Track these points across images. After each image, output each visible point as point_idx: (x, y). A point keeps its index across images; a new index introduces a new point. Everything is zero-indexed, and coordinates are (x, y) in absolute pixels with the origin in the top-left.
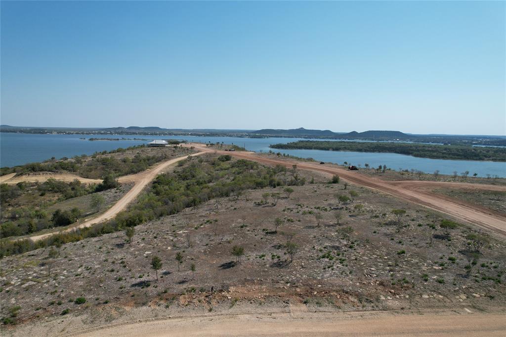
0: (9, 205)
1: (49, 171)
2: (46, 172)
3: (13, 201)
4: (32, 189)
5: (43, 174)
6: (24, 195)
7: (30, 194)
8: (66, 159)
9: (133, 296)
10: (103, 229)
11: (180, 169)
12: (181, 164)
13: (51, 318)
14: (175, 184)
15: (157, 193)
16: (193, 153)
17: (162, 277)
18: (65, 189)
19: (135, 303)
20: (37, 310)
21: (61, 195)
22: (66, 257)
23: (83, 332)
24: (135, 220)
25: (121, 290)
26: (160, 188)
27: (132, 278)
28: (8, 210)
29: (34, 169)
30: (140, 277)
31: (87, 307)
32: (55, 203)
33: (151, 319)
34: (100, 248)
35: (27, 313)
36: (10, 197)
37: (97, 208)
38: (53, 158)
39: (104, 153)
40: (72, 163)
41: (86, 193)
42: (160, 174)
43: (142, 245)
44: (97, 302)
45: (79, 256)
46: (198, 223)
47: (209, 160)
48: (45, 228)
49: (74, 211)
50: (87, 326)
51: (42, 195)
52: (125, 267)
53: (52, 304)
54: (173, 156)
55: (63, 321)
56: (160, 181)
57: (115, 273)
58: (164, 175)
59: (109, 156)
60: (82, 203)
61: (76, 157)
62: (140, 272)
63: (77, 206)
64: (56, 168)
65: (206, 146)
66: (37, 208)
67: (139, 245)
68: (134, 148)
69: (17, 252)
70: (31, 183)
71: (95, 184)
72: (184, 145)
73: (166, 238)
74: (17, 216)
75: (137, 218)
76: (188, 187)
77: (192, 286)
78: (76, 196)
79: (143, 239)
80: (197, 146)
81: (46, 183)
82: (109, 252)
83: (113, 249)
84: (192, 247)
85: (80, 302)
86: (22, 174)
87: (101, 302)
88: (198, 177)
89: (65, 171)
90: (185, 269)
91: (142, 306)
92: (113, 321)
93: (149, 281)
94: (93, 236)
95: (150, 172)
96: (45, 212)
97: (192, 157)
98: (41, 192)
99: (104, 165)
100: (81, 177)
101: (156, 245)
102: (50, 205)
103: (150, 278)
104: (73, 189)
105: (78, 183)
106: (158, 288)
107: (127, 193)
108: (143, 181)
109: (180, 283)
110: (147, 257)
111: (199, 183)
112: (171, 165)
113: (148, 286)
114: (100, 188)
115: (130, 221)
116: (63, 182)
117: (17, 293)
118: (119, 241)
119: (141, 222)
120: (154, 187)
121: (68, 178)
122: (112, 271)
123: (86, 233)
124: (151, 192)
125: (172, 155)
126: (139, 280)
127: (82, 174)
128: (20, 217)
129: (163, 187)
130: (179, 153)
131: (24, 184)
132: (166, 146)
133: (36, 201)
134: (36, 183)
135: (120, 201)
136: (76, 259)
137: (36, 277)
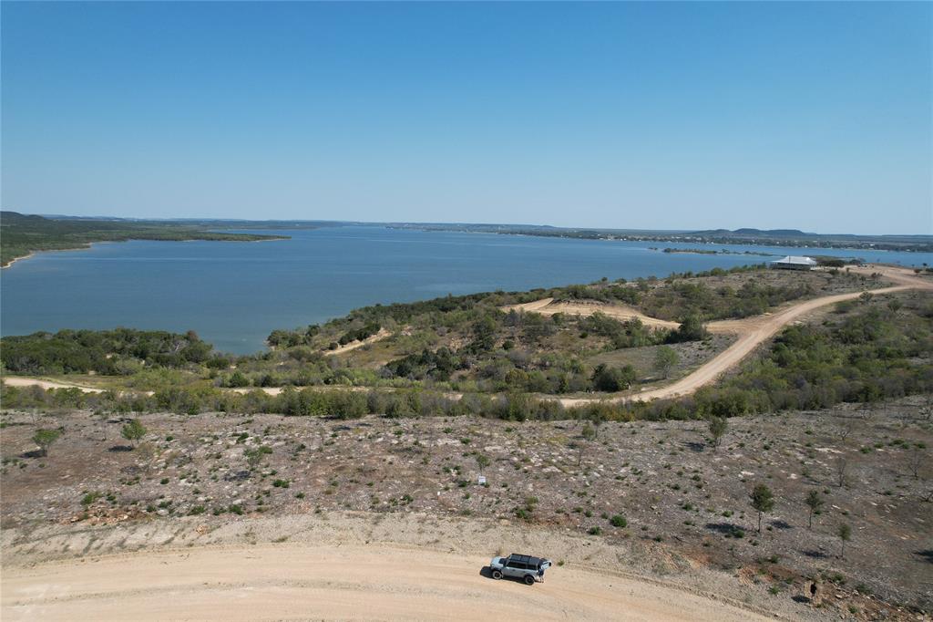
0: (540, 345)
1: (597, 300)
2: (592, 301)
3: (545, 341)
4: (572, 325)
5: (588, 303)
6: (558, 333)
7: (566, 333)
8: (623, 281)
9: (706, 545)
10: (669, 410)
11: (838, 319)
12: (842, 308)
13: (574, 533)
14: (822, 349)
15: (781, 362)
16: (876, 288)
17: (770, 529)
18: (616, 331)
19: (709, 560)
20: (558, 512)
21: (609, 341)
22: (605, 444)
23: (616, 574)
24: (730, 406)
25: (686, 527)
26: (788, 352)
27: (709, 511)
28: (537, 353)
29: (576, 294)
30: (725, 515)
31: (627, 536)
32: (599, 353)
33: (735, 601)
34: (661, 442)
35: (545, 511)
36: (541, 334)
37: (664, 374)
38: (604, 279)
39: (688, 275)
40: (632, 288)
41: (649, 342)
42: (792, 324)
43: (738, 456)
44: (643, 533)
45: (625, 447)
46: (869, 440)
47: (918, 305)
48: (581, 390)
49: (626, 370)
50: (624, 568)
51: (583, 336)
52: (699, 487)
53: (578, 511)
54: (826, 291)
55: (589, 544)
56: (789, 339)
57: (680, 493)
58: (799, 328)
59: (695, 282)
60: (639, 359)
61: (640, 280)
62: (726, 505)
63: (631, 363)
64: (607, 295)
65: (912, 272)
66: (574, 356)
67: (731, 454)
68: (745, 269)
69: (542, 417)
70: (571, 316)
71: (665, 329)
72: (854, 269)
73: (788, 455)
74: (547, 363)
75: (735, 403)
76: (853, 359)
77: (836, 570)
78: (632, 345)
79: (742, 445)
80: (888, 273)
81: (590, 319)
82: (675, 454)
83: (682, 450)
84: (848, 487)
85: (617, 522)
86: (559, 301)
87: (650, 536)
88: (882, 340)
89: (620, 301)
90: (826, 529)
91: (721, 570)
92: (665, 577)
93: (742, 529)
94: (652, 418)
95: (771, 319)
96: (584, 364)
97: (872, 295)
98: (583, 332)
99: (685, 296)
100: (644, 314)
101: (765, 463)
102: (592, 355)
103: (745, 523)
104: (629, 333)
105: (637, 323)
106: (758, 549)
107: (721, 352)
108: (755, 334)
109: (809, 554)
110: (743, 481)
111: (882, 354)
112: (818, 308)
113: (739, 536)
114: (673, 338)
115: (721, 407)
116: (615, 321)
117: (537, 478)
118: (694, 438)
119: (740, 411)
120: (776, 350)
121: (623, 314)
122: (676, 488)
123: (641, 412)
124: (767, 357)
125: (823, 289)
126: (721, 520)
127: (645, 309)
128: (551, 365)
129: (795, 351)
130: (841, 285)
131: (561, 317)
132: (812, 269)
133: (575, 345)
134: (577, 317)
135: (706, 366)
136: (620, 450)
137: (561, 462)
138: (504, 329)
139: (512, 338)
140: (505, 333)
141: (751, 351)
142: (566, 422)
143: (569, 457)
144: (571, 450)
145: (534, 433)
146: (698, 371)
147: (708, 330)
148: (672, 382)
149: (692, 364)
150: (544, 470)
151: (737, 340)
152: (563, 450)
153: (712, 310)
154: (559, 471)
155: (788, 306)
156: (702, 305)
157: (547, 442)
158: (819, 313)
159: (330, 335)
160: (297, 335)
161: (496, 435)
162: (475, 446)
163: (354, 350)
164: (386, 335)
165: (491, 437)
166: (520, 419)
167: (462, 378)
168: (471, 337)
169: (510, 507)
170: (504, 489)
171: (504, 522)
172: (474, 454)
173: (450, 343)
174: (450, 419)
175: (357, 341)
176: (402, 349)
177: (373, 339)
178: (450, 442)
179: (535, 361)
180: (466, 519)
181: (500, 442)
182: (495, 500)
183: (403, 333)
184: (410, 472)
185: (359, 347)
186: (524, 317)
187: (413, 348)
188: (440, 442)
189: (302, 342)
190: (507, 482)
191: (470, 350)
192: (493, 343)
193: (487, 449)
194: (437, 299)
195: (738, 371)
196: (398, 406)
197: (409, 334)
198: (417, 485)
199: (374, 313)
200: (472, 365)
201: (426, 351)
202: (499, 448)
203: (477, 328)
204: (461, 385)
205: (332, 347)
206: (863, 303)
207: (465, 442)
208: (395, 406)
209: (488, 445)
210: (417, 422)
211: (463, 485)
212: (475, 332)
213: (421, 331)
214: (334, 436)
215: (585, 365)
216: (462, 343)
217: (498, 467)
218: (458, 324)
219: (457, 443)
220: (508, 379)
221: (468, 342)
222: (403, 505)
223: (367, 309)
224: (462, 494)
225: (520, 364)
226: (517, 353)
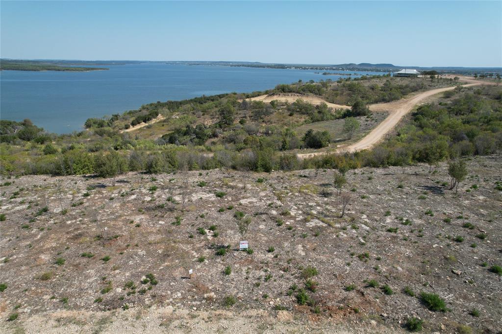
0: (263, 121)
1: (297, 93)
2: (294, 93)
3: (266, 118)
4: (283, 108)
5: (291, 95)
6: (275, 113)
7: (280, 113)
8: (312, 82)
12: (448, 95)
13: (385, 330)
18: (312, 111)
20: (348, 289)
21: (307, 118)
28: (262, 126)
29: (283, 90)
32: (302, 125)
34: (400, 187)
36: (264, 114)
37: (350, 136)
38: (300, 81)
40: (318, 86)
41: (333, 118)
42: (420, 104)
45: (373, 193)
47: (489, 93)
48: (297, 148)
49: (324, 134)
51: (291, 115)
56: (424, 113)
58: (428, 106)
60: (330, 128)
61: (322, 81)
64: (303, 90)
65: (473, 78)
66: (286, 127)
68: (379, 77)
69: (285, 167)
70: (282, 103)
71: (342, 109)
74: (270, 132)
78: (322, 120)
81: (294, 104)
82: (422, 198)
83: (425, 193)
85: (430, 303)
86: (273, 94)
89: (311, 94)
95: (406, 102)
98: (290, 112)
99: (351, 90)
100: (327, 101)
102: (299, 126)
104: (319, 112)
105: (325, 106)
107: (381, 122)
108: (399, 111)
112: (432, 96)
114: (347, 114)
116: (310, 105)
117: (304, 236)
118: (425, 182)
120: (416, 120)
121: (316, 101)
122: (459, 240)
123: (361, 160)
124: (412, 124)
127: (327, 98)
128: (272, 133)
129: (427, 120)
130: (438, 84)
131: (275, 103)
132: (418, 76)
133: (286, 120)
134: (286, 103)
135: (374, 130)
136: (371, 196)
137: (322, 213)
138: (239, 112)
139: (245, 117)
140: (240, 114)
141: (400, 121)
142: (307, 172)
143: (329, 207)
144: (326, 199)
145: (283, 183)
146: (370, 134)
147: (370, 109)
148: (356, 141)
149: (365, 130)
150: (308, 224)
151: (389, 114)
152: (318, 199)
153: (367, 98)
154: (324, 225)
155: (414, 95)
156: (361, 95)
157: (300, 192)
158: (434, 98)
159: (126, 120)
160: (104, 121)
161: (249, 186)
162: (230, 199)
163: (140, 129)
164: (162, 119)
165: (244, 188)
166: (267, 170)
167: (214, 143)
168: (218, 118)
169: (285, 286)
170: (271, 255)
171: (284, 315)
172: (230, 208)
173: (204, 121)
174: (204, 172)
175: (143, 123)
176: (173, 127)
177: (153, 121)
178: (205, 196)
179: (261, 131)
180: (230, 314)
181: (255, 194)
182: (263, 273)
183: (173, 117)
184: (159, 237)
185: (145, 127)
186: (251, 104)
187: (180, 126)
188: (195, 197)
189: (106, 125)
190: (272, 245)
191: (218, 125)
192: (232, 121)
193: (243, 201)
194: (196, 98)
195: (395, 133)
196: (157, 163)
197: (178, 117)
198: (165, 256)
199: (156, 107)
200: (220, 135)
201: (188, 126)
202: (254, 200)
203: (222, 112)
204: (213, 148)
205: (127, 127)
206: (457, 92)
207: (219, 195)
208: (154, 163)
209: (243, 198)
210: (174, 177)
211: (221, 251)
212: (220, 114)
213: (185, 115)
214: (86, 195)
215: (295, 132)
216: (212, 122)
217: (259, 224)
218: (209, 110)
219: (212, 197)
220: (245, 142)
221: (216, 121)
222: (143, 292)
223: (151, 105)
224: (221, 268)
225: (252, 133)
226: (249, 126)
